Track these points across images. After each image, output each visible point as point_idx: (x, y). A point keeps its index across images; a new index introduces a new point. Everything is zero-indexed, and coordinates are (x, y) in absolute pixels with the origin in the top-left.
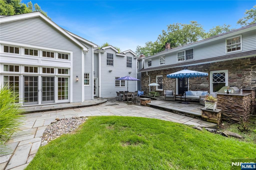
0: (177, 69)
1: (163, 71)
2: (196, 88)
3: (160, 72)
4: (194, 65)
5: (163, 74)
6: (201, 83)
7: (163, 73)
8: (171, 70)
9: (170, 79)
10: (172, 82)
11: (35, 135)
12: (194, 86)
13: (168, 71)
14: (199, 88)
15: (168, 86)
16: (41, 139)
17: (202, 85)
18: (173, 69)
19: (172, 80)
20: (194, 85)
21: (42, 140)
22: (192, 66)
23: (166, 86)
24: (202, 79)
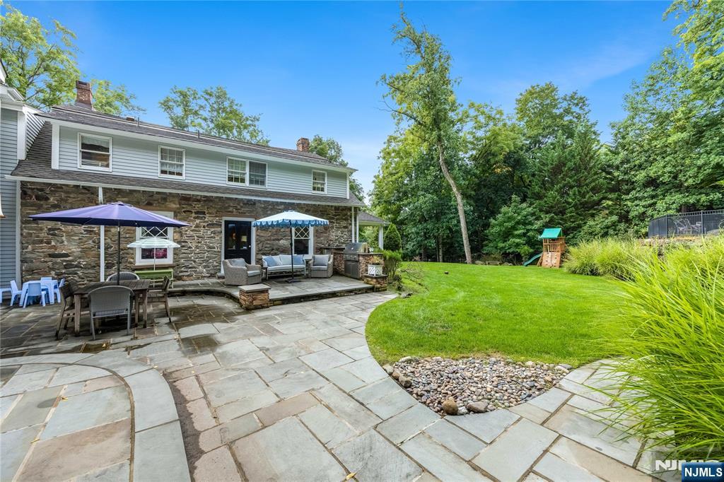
0: (228, 201)
1: (176, 200)
2: (273, 250)
3: (165, 199)
4: (269, 201)
5: (178, 208)
6: (281, 239)
7: (178, 206)
8: (211, 201)
9: (204, 227)
10: (212, 235)
11: (567, 400)
12: (268, 246)
13: (198, 201)
14: (277, 249)
15: (197, 247)
16: (563, 383)
17: (281, 242)
18: (218, 200)
19: (213, 230)
20: (268, 242)
21: (561, 379)
22: (265, 201)
23: (190, 247)
24: (282, 230)
